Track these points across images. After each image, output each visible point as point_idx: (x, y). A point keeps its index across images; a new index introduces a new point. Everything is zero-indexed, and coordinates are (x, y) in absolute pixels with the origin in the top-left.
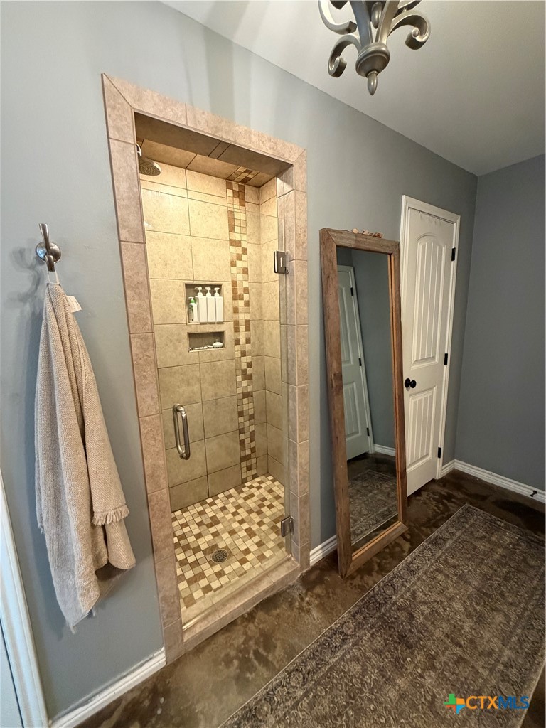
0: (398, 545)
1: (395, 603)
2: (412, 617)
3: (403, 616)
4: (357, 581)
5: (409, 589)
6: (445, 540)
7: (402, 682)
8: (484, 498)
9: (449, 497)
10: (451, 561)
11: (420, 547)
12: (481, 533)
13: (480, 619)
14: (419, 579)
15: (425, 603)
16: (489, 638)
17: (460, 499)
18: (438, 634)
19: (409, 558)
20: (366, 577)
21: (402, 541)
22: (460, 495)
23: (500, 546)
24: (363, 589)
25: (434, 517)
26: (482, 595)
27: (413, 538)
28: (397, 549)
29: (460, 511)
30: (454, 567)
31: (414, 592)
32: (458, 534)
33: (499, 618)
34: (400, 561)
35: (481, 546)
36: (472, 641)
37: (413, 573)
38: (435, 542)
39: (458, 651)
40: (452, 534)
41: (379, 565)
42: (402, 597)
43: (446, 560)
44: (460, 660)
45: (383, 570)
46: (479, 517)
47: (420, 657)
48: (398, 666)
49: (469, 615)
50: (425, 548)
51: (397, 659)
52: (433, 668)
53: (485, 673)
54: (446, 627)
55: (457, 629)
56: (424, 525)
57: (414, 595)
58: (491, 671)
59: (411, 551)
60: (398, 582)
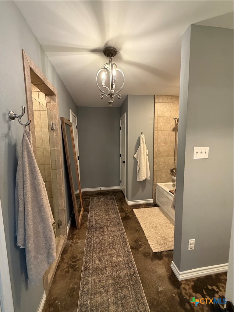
0: (85, 214)
1: (94, 224)
2: (99, 223)
3: (97, 225)
4: (83, 227)
5: (94, 220)
6: (93, 207)
7: (106, 233)
8: (93, 195)
9: (86, 198)
10: (97, 209)
11: (89, 211)
12: (98, 201)
13: (108, 214)
14: (94, 217)
15: (99, 219)
16: (111, 216)
17: (89, 197)
18: (105, 222)
19: (89, 215)
20: (84, 225)
21: (85, 213)
22: (88, 197)
23: (102, 201)
24: (85, 228)
25: (87, 204)
26: (106, 211)
27: (86, 210)
28: (85, 215)
29: (91, 200)
30: (98, 210)
31: (95, 219)
32: (94, 204)
33: (110, 212)
34: (88, 217)
35: (100, 203)
36: (110, 219)
37: (92, 216)
38: (91, 208)
39: (109, 221)
40: (93, 205)
41: (84, 221)
42: (94, 222)
43: (96, 210)
44: (111, 222)
45: (86, 221)
46: (95, 199)
47: (105, 227)
48: (103, 232)
49: (107, 215)
50: (91, 211)
51: (102, 231)
52: (108, 227)
53: (115, 221)
54: (105, 220)
55: (107, 219)
56: (86, 207)
57: (96, 220)
58: (115, 220)
59: (88, 213)
60: (91, 220)
